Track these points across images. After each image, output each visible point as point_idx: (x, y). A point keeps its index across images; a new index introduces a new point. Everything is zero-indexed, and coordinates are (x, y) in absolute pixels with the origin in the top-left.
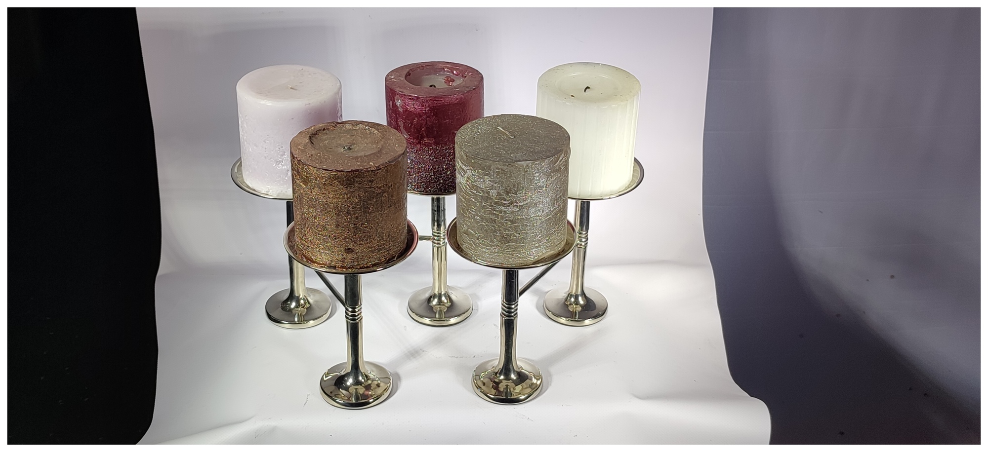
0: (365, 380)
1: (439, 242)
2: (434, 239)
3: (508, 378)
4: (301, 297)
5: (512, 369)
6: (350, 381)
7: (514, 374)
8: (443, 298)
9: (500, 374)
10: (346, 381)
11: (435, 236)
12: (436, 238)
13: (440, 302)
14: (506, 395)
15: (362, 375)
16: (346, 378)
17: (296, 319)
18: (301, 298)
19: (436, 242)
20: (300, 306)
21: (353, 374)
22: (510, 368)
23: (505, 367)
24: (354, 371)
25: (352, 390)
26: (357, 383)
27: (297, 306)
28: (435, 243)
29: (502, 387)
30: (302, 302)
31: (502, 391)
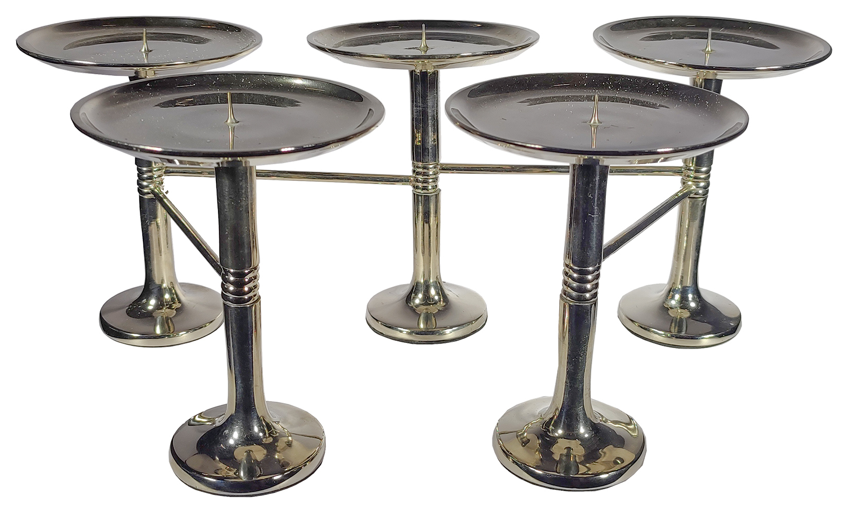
0: (265, 434)
1: (425, 185)
2: (417, 181)
3: (571, 434)
4: (164, 285)
5: (581, 416)
6: (235, 436)
7: (585, 426)
8: (433, 292)
9: (556, 425)
10: (227, 437)
11: (418, 173)
12: (420, 178)
13: (427, 300)
14: (567, 469)
15: (260, 425)
16: (226, 431)
17: (158, 331)
18: (165, 288)
19: (420, 185)
20: (163, 305)
21: (240, 423)
22: (577, 414)
23: (568, 411)
24: (241, 415)
25: (240, 454)
26: (249, 439)
27: (160, 305)
28: (417, 187)
29: (558, 451)
30: (167, 296)
31: (558, 459)
